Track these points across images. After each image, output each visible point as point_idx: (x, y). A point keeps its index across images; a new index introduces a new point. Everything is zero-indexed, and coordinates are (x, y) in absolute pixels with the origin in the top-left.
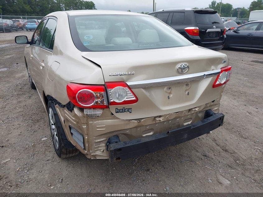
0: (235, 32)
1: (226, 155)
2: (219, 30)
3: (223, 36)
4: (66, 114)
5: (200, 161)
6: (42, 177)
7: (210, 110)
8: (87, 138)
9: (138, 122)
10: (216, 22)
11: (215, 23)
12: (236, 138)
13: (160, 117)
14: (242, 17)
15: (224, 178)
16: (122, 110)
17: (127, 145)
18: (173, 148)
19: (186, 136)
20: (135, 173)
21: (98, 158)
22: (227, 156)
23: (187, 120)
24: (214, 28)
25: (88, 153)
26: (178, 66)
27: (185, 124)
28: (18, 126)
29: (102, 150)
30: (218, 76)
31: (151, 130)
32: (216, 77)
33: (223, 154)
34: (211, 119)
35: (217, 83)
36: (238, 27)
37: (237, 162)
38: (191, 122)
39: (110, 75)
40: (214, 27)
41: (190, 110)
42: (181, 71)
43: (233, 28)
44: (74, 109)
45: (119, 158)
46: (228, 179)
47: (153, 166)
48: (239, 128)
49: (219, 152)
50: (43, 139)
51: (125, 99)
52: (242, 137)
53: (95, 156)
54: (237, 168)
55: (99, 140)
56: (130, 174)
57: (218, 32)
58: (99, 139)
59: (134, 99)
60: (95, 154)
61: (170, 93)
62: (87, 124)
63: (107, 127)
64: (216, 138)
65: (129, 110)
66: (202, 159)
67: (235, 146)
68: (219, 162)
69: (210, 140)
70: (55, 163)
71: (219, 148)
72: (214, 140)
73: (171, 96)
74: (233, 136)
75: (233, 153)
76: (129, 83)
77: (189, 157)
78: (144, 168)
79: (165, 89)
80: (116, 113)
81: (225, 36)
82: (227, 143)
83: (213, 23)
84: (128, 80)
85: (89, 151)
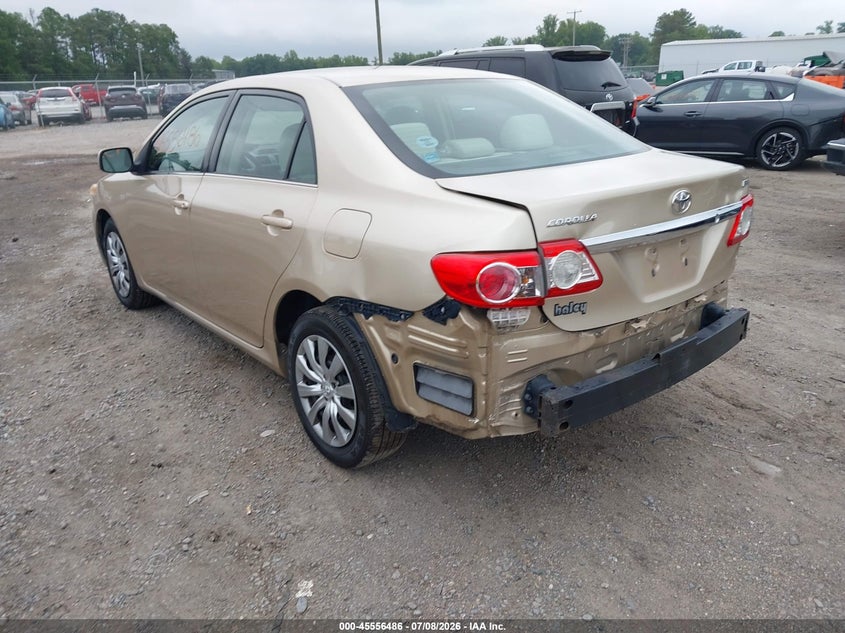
0: (649, 108)
1: (746, 415)
2: (620, 104)
3: (632, 122)
4: (411, 336)
5: (695, 436)
6: (326, 518)
7: (712, 303)
8: (484, 383)
9: (597, 337)
10: (613, 82)
11: (610, 84)
12: (754, 377)
13: (637, 320)
14: (634, 64)
15: (764, 463)
16: (567, 308)
17: (583, 392)
18: (617, 415)
19: (687, 363)
20: (556, 478)
21: (504, 435)
22: (750, 417)
23: (676, 329)
24: (608, 100)
25: (481, 424)
26: (674, 197)
27: (674, 339)
28: (164, 410)
29: (514, 413)
30: (738, 218)
31: (613, 356)
32: (734, 219)
33: (740, 413)
34: (725, 323)
35: (736, 235)
36: (659, 94)
37: (778, 425)
38: (683, 333)
39: (549, 224)
40: (609, 96)
41: (687, 303)
42: (678, 209)
43: (645, 97)
44: (460, 314)
45: (564, 425)
46: (773, 464)
47: (590, 458)
48: (751, 354)
49: (729, 412)
50: (264, 434)
51: (578, 280)
52: (764, 371)
53: (497, 429)
54: (783, 438)
55: (510, 388)
56: (547, 482)
57: (618, 111)
58: (510, 385)
59: (596, 278)
60: (498, 424)
61: (655, 262)
62: (488, 349)
63: (531, 352)
64: (708, 383)
65: (580, 308)
66: (697, 431)
67: (757, 393)
68: (739, 431)
69: (695, 387)
70: (339, 484)
71: (723, 402)
72: (705, 387)
73: (657, 268)
74: (745, 373)
75: (759, 410)
76: (587, 242)
77: (666, 430)
78: (571, 465)
79: (646, 253)
80: (555, 315)
81: (637, 123)
82: (738, 390)
83: (604, 86)
84: (583, 234)
85: (486, 416)
